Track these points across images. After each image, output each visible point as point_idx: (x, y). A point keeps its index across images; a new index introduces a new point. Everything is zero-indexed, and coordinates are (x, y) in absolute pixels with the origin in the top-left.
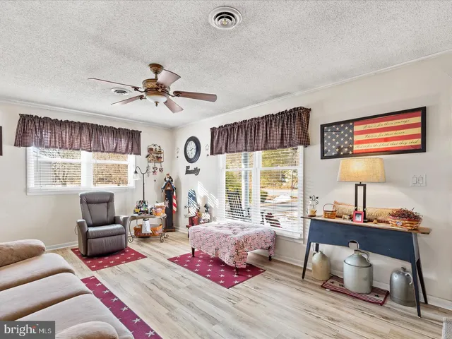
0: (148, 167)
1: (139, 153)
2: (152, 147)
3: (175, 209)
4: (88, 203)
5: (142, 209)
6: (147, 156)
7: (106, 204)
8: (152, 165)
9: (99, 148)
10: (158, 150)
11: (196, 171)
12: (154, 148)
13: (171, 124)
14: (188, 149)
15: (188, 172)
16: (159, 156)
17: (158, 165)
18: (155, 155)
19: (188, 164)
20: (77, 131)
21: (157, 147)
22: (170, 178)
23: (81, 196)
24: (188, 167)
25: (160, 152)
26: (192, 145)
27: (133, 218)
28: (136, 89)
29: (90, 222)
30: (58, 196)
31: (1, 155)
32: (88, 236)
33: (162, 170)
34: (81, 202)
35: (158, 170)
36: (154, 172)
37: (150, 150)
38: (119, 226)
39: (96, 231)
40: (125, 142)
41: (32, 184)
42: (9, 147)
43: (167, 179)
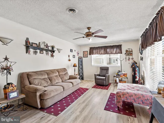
0: (126, 58)
1: (121, 53)
4: (102, 69)
5: (119, 74)
6: (125, 54)
7: (106, 70)
8: (128, 57)
9: (106, 53)
12: (128, 50)
15: (141, 59)
16: (132, 53)
17: (131, 57)
18: (129, 53)
19: (141, 55)
20: (101, 49)
21: (130, 50)
22: (135, 62)
23: (100, 67)
24: (141, 57)
25: (132, 51)
27: (114, 76)
28: (83, 37)
29: (101, 75)
30: (97, 67)
31: (87, 57)
32: (96, 78)
33: (132, 59)
34: (100, 69)
35: (131, 59)
36: (128, 60)
37: (127, 51)
38: (104, 78)
39: (98, 78)
40: (115, 50)
41: (93, 64)
42: (88, 55)
43: (133, 63)
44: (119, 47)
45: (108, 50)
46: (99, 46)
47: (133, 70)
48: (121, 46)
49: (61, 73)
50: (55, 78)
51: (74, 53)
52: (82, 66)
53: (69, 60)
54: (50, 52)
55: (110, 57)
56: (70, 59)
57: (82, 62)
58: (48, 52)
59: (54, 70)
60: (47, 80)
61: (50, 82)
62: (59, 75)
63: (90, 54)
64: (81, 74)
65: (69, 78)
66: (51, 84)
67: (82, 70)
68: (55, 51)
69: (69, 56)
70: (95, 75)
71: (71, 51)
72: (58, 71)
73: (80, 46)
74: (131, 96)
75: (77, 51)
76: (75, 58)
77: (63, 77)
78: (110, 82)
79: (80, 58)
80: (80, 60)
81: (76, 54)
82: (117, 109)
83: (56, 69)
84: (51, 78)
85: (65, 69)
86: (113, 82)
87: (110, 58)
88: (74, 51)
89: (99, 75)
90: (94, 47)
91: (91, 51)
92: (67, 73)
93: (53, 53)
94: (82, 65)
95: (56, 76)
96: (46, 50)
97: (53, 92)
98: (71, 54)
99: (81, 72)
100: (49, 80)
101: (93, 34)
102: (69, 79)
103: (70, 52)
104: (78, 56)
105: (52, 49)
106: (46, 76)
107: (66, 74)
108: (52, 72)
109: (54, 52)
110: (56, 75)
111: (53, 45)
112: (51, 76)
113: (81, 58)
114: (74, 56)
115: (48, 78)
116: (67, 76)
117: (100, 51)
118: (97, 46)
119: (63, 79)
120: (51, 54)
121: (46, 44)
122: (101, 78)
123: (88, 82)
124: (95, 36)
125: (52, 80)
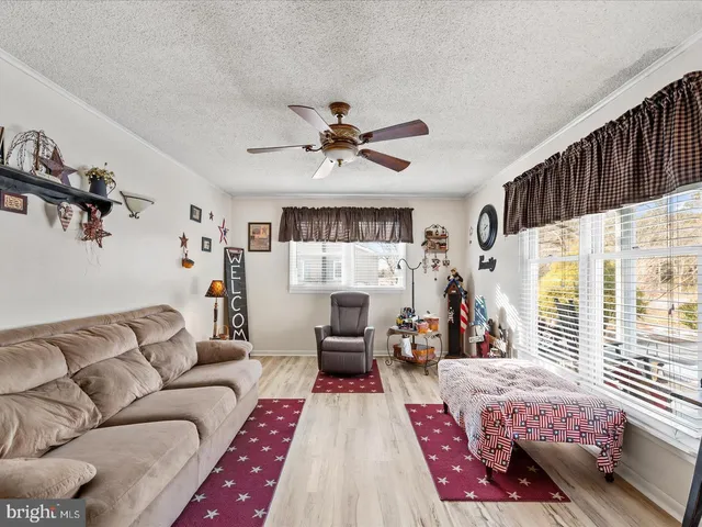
0: (425, 259)
1: (410, 240)
2: (431, 229)
3: (463, 325)
4: (340, 306)
5: (406, 321)
6: (423, 244)
7: (359, 309)
8: (431, 256)
10: (440, 232)
11: (491, 265)
12: (434, 230)
13: (461, 190)
14: (482, 227)
15: (482, 266)
16: (443, 241)
17: (441, 257)
18: (435, 241)
19: (482, 253)
20: (334, 219)
21: (440, 230)
22: (457, 275)
23: (333, 297)
24: (482, 258)
25: (444, 236)
26: (486, 220)
27: (392, 332)
28: (308, 148)
29: (338, 329)
30: (318, 295)
31: (270, 250)
32: (321, 347)
33: (446, 264)
34: (332, 304)
35: (441, 264)
36: (434, 267)
37: (429, 234)
38: (360, 340)
39: (332, 343)
40: (389, 226)
41: (294, 281)
42: (275, 243)
43: (452, 277)
44: (403, 216)
45: (363, 225)
46: (326, 207)
47: (450, 305)
48: (409, 212)
49: (150, 339)
50: (120, 368)
51: (209, 228)
52: (244, 294)
53: (187, 263)
54: (75, 209)
55: (324, 254)
56: (189, 257)
57: (241, 271)
58: (65, 204)
59: (107, 318)
60: (69, 396)
61: (92, 406)
62: (142, 349)
63: (284, 237)
64: (238, 330)
65: (194, 357)
66: (100, 416)
67: (244, 311)
68: (114, 207)
69: (184, 241)
70: (318, 331)
71: (195, 213)
72: (133, 323)
73: (233, 196)
74: (540, 415)
75: (217, 222)
76: (209, 250)
77: (168, 360)
78: (376, 353)
79: (233, 255)
80: (235, 263)
81: (215, 236)
82: (483, 481)
83: (114, 316)
84: (97, 373)
85: (166, 309)
86: (384, 353)
87: (324, 258)
88: (205, 216)
89: (332, 333)
90: (303, 208)
91: (291, 225)
92: (184, 329)
93: (98, 214)
94: (241, 286)
95: (125, 357)
96: (48, 192)
97: (151, 475)
98: (195, 232)
99: (238, 321)
100: (78, 390)
101: (367, 137)
102: (200, 363)
103: (191, 218)
104: (223, 245)
105: (92, 190)
106: (60, 369)
107: (182, 339)
108: (93, 334)
109: (105, 207)
110: (123, 350)
111: (101, 167)
112: (94, 359)
113: (237, 255)
114: (206, 244)
115: (70, 381)
116: (186, 347)
117: (329, 226)
118: (318, 206)
119: (169, 369)
120: (85, 220)
121: (46, 153)
122: (346, 344)
123: (274, 363)
124: (364, 153)
125: (101, 386)
